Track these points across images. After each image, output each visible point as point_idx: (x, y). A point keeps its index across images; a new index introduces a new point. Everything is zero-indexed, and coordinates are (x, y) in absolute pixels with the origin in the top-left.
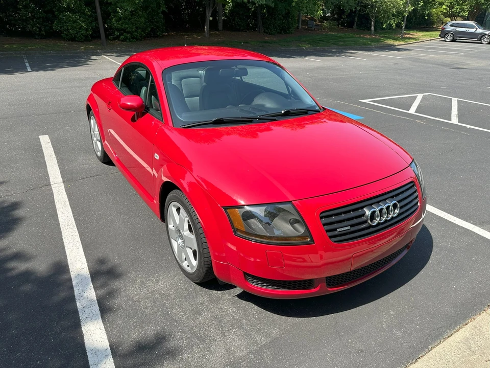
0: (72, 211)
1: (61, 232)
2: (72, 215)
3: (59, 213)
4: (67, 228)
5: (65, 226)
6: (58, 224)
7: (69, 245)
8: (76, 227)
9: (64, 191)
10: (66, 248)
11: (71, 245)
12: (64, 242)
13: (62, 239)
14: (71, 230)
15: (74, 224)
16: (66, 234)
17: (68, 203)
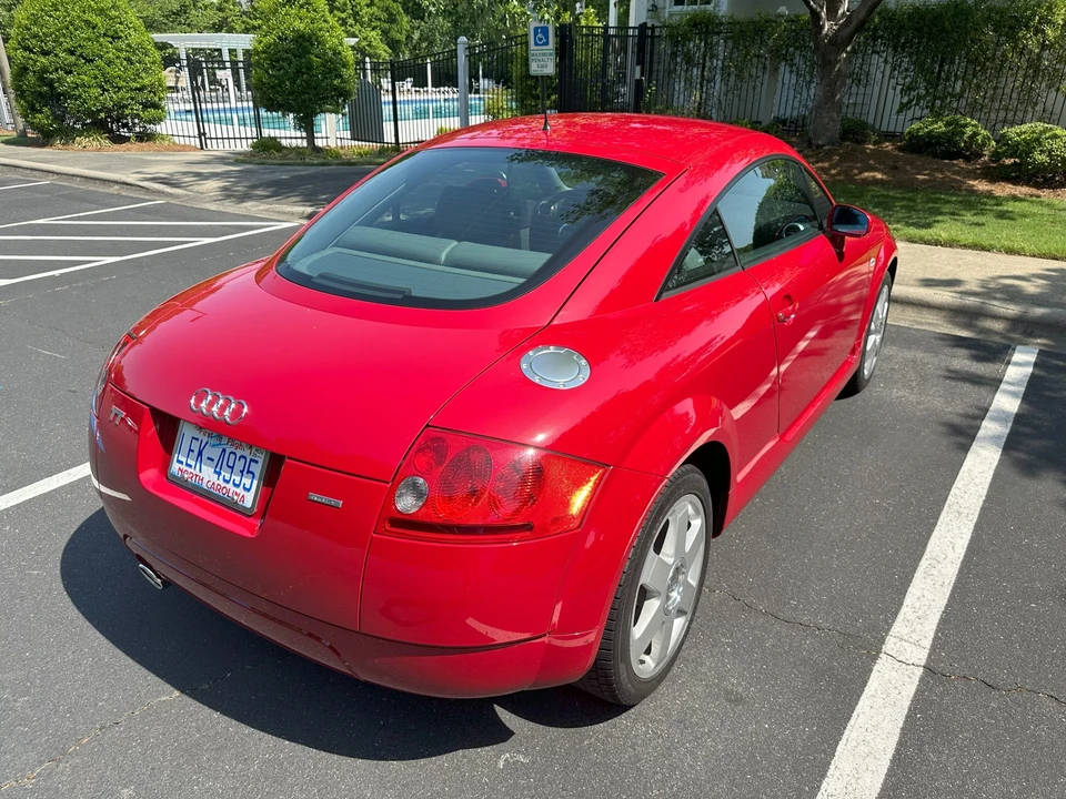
0: (928, 539)
1: (983, 509)
2: (937, 528)
3: (961, 551)
4: (966, 511)
5: (967, 516)
6: (978, 527)
7: (981, 483)
8: (948, 501)
9: (904, 609)
10: (989, 480)
11: (977, 481)
12: (986, 491)
13: (986, 496)
14: (961, 501)
15: (946, 508)
16: (975, 501)
17: (924, 563)
